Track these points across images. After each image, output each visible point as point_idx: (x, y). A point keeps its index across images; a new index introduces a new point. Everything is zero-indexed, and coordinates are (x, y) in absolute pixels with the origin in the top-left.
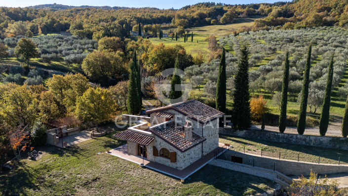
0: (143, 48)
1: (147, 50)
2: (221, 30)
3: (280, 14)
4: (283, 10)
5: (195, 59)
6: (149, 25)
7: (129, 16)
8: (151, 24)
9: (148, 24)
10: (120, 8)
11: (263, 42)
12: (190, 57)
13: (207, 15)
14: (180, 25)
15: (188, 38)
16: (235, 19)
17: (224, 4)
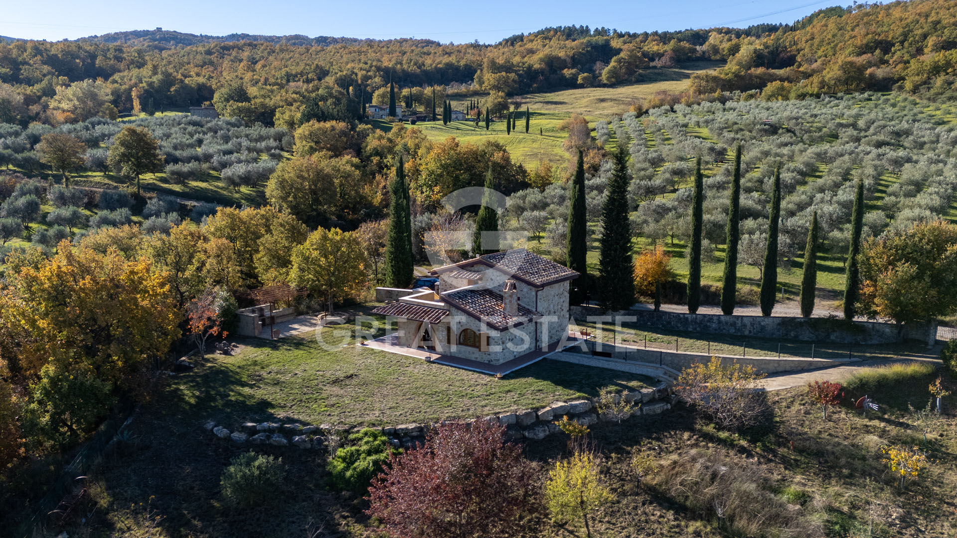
0: (406, 149)
1: (416, 153)
2: (603, 100)
3: (759, 59)
4: (767, 47)
5: (532, 175)
6: (415, 90)
7: (361, 65)
8: (421, 86)
9: (414, 85)
10: (335, 41)
11: (705, 132)
12: (521, 170)
13: (568, 60)
14: (497, 88)
15: (518, 123)
16: (641, 71)
17: (615, 31)
